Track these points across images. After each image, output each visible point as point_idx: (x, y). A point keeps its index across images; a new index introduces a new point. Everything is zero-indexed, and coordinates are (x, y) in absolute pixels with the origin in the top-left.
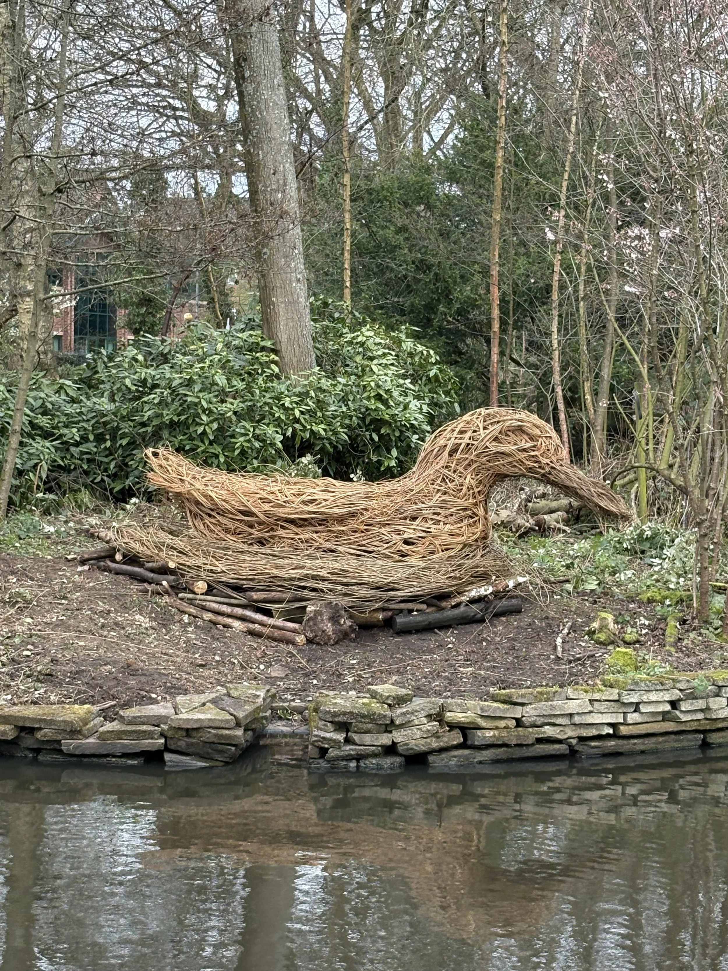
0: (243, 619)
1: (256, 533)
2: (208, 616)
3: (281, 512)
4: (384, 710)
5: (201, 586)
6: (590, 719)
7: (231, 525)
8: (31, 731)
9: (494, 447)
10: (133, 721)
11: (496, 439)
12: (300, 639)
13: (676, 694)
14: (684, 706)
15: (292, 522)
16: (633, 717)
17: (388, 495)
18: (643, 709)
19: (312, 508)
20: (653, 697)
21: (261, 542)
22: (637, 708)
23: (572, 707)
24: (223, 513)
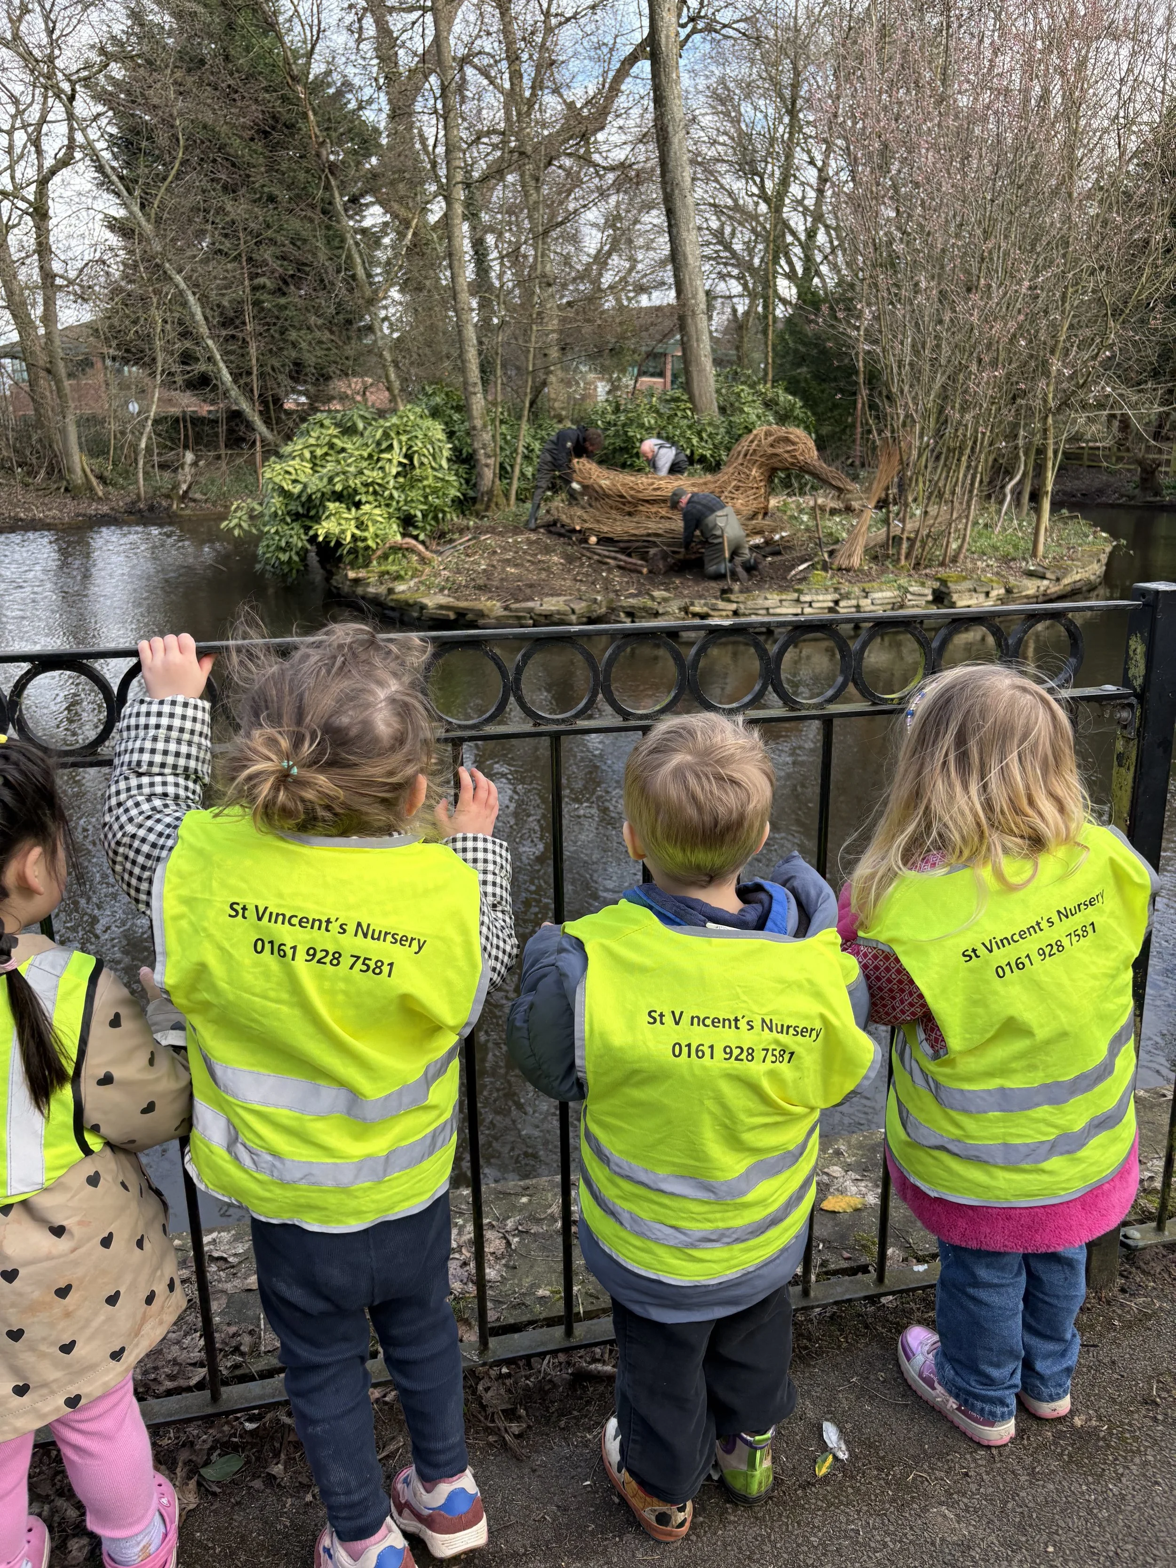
0: (615, 559)
1: (627, 509)
2: (596, 557)
3: (640, 496)
4: (655, 605)
5: (593, 539)
6: (778, 611)
7: (614, 504)
8: (464, 615)
9: (770, 451)
10: (517, 610)
11: (772, 446)
12: (645, 570)
13: (837, 596)
14: (842, 604)
15: (647, 501)
16: (808, 610)
17: (705, 484)
18: (814, 605)
19: (658, 493)
20: (821, 598)
21: (630, 514)
22: (810, 604)
23: (768, 603)
24: (608, 496)
